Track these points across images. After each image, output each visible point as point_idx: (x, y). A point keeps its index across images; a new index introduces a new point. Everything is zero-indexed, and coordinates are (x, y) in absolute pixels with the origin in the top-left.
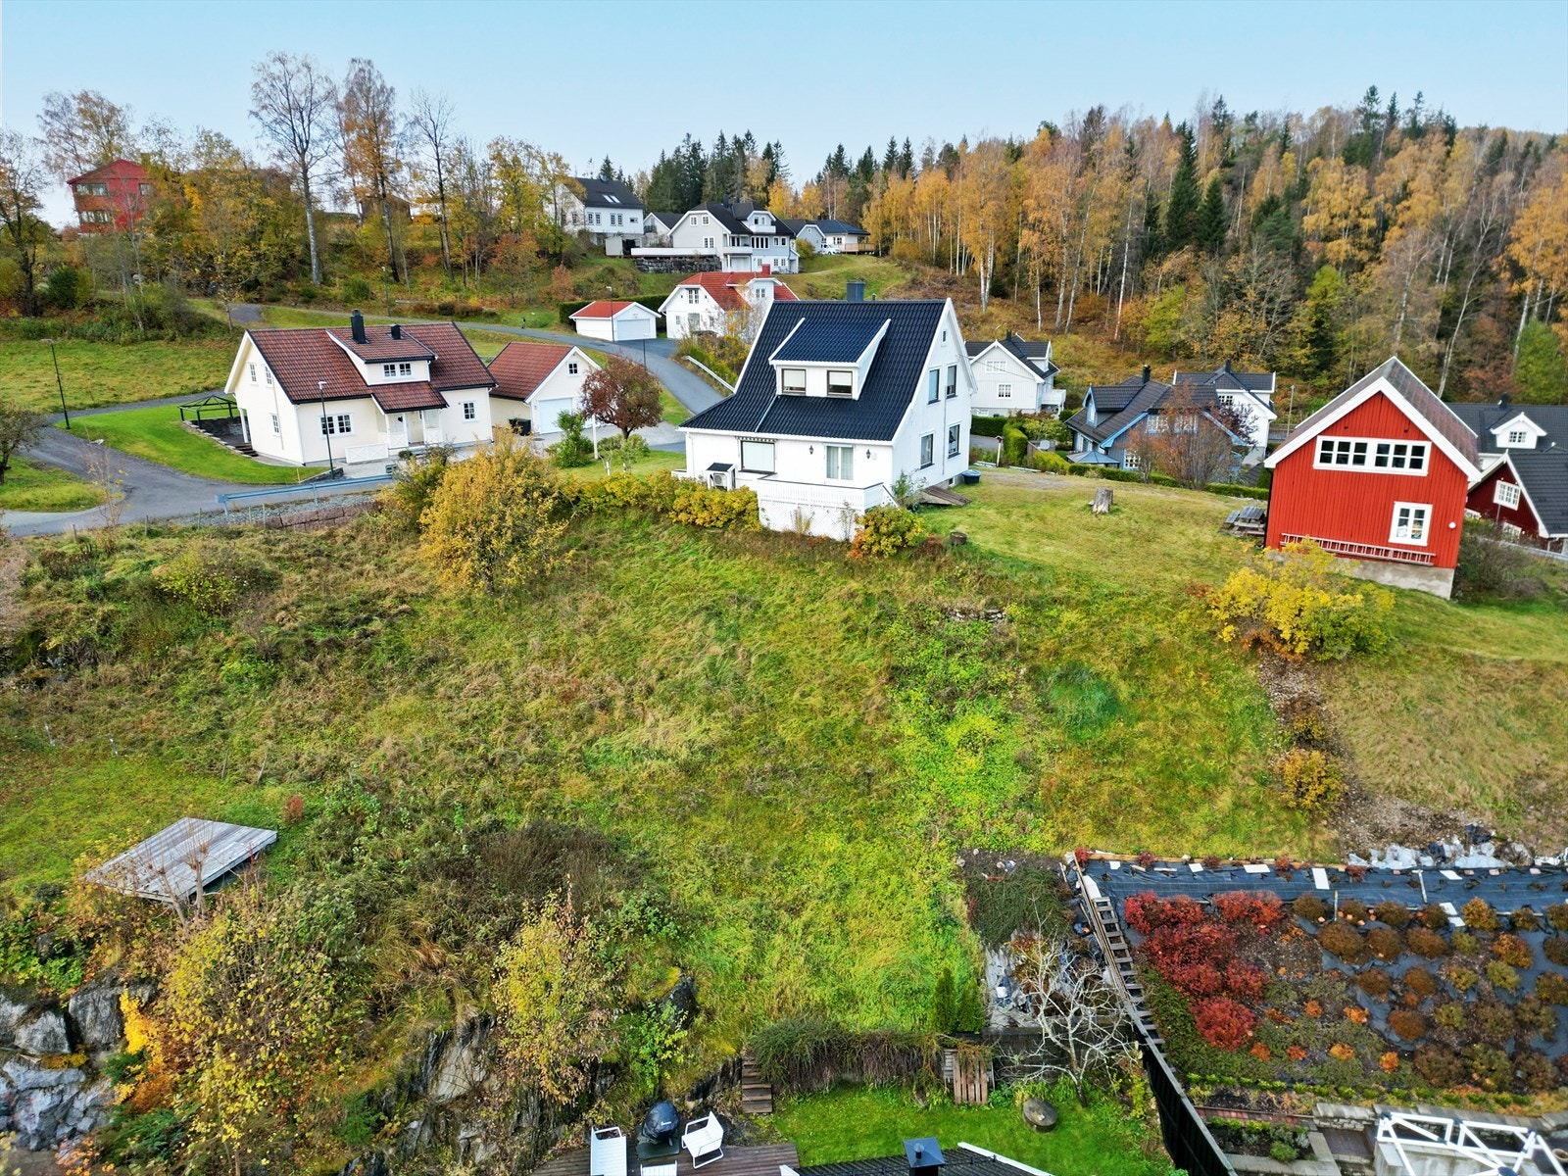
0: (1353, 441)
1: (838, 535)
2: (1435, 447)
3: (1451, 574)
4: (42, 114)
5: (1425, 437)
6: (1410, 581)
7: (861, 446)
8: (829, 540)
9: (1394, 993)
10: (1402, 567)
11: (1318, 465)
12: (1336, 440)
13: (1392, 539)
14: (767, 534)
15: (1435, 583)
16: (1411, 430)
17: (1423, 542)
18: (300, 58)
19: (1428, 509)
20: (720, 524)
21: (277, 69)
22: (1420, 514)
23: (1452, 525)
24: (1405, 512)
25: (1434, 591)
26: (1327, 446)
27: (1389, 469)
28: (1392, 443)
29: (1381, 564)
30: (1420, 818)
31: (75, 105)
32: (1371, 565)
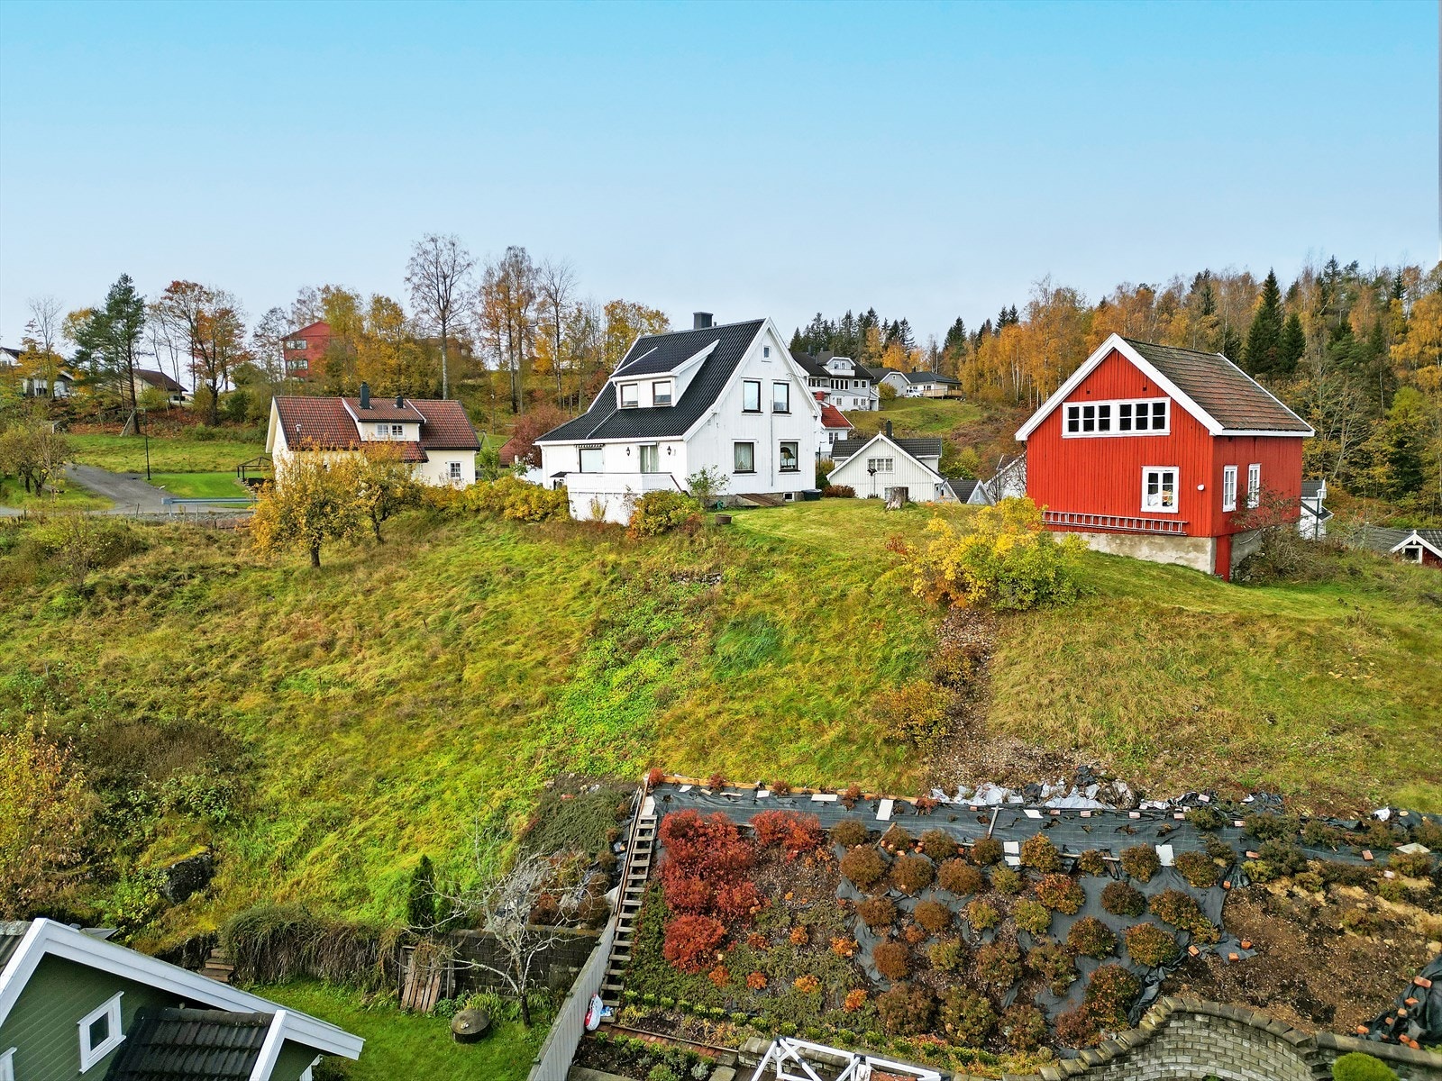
0: (1096, 405)
1: (624, 521)
2: (1173, 402)
3: (1209, 544)
4: (295, 302)
5: (1164, 394)
6: (1167, 555)
7: (664, 442)
8: (617, 524)
9: (900, 928)
10: (1158, 540)
11: (1066, 433)
12: (1081, 405)
13: (1145, 508)
14: (573, 524)
15: (1192, 555)
16: (1151, 389)
17: (1174, 509)
18: (448, 237)
19: (1175, 471)
20: (537, 517)
21: (430, 246)
22: (1168, 477)
23: (1201, 487)
24: (1153, 477)
25: (1192, 565)
26: (1074, 412)
27: (1134, 431)
28: (1134, 403)
29: (1136, 538)
30: (1030, 758)
31: (319, 296)
32: (1127, 539)
